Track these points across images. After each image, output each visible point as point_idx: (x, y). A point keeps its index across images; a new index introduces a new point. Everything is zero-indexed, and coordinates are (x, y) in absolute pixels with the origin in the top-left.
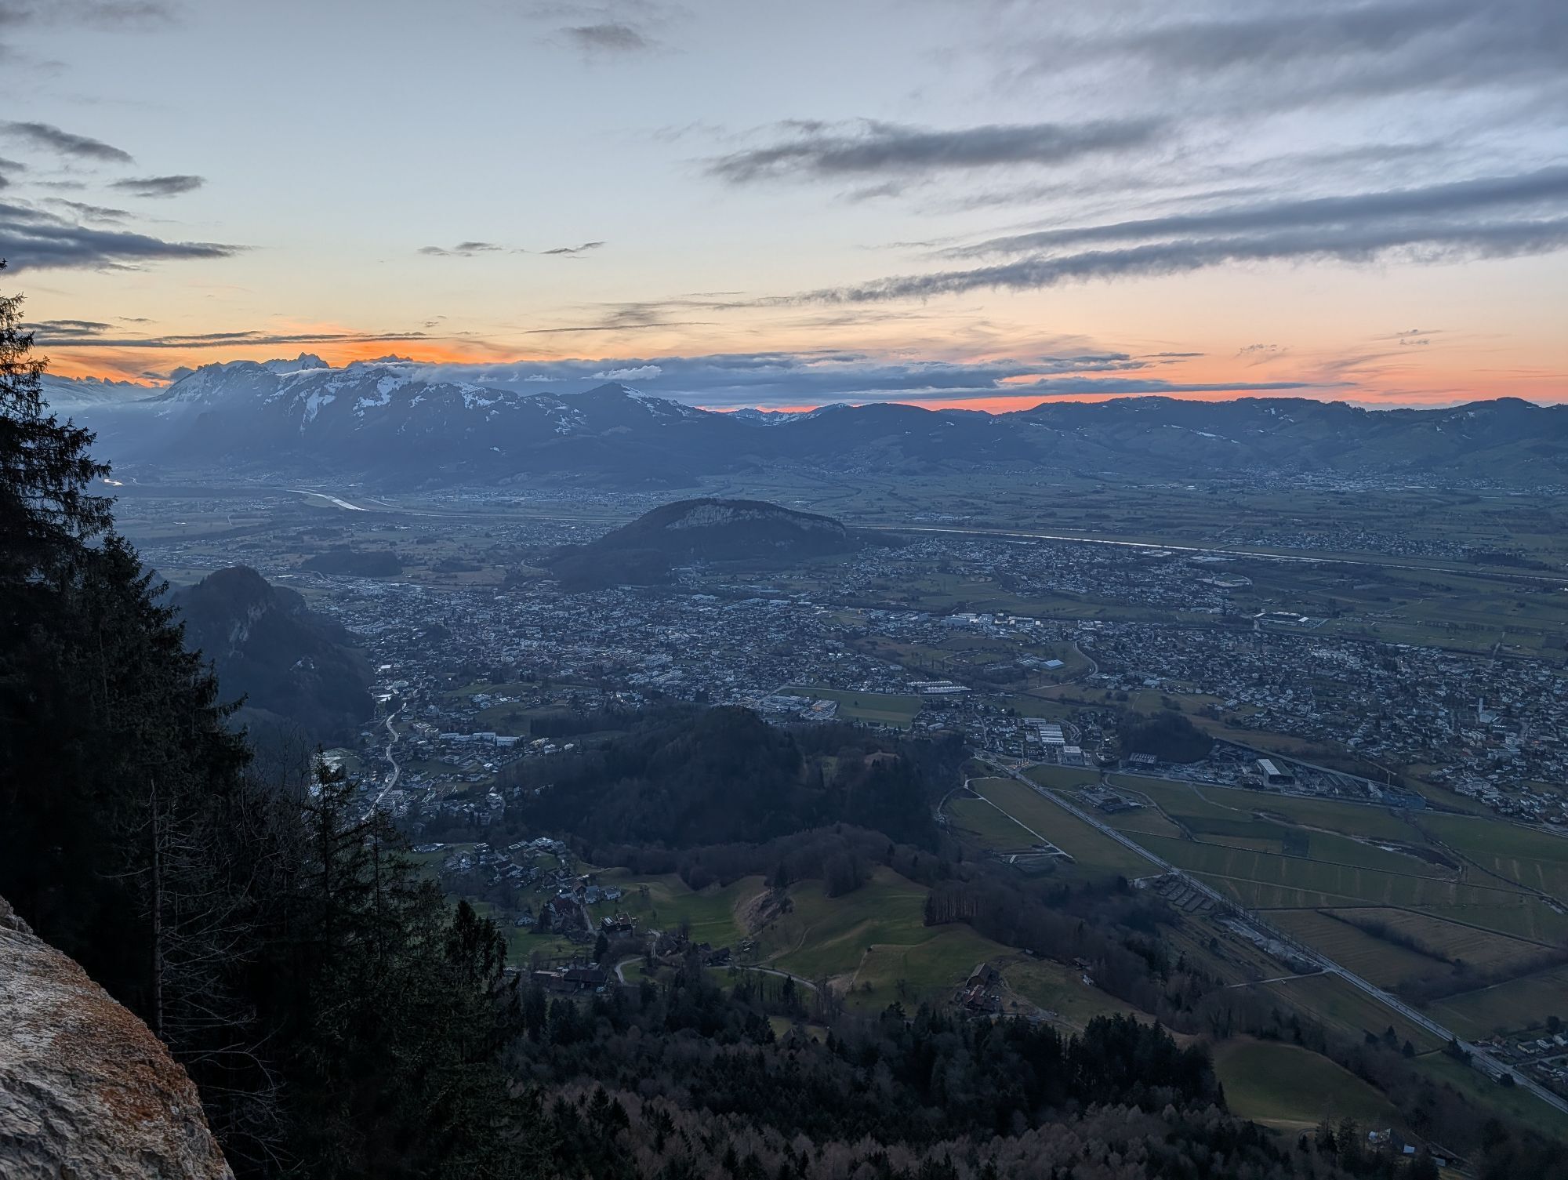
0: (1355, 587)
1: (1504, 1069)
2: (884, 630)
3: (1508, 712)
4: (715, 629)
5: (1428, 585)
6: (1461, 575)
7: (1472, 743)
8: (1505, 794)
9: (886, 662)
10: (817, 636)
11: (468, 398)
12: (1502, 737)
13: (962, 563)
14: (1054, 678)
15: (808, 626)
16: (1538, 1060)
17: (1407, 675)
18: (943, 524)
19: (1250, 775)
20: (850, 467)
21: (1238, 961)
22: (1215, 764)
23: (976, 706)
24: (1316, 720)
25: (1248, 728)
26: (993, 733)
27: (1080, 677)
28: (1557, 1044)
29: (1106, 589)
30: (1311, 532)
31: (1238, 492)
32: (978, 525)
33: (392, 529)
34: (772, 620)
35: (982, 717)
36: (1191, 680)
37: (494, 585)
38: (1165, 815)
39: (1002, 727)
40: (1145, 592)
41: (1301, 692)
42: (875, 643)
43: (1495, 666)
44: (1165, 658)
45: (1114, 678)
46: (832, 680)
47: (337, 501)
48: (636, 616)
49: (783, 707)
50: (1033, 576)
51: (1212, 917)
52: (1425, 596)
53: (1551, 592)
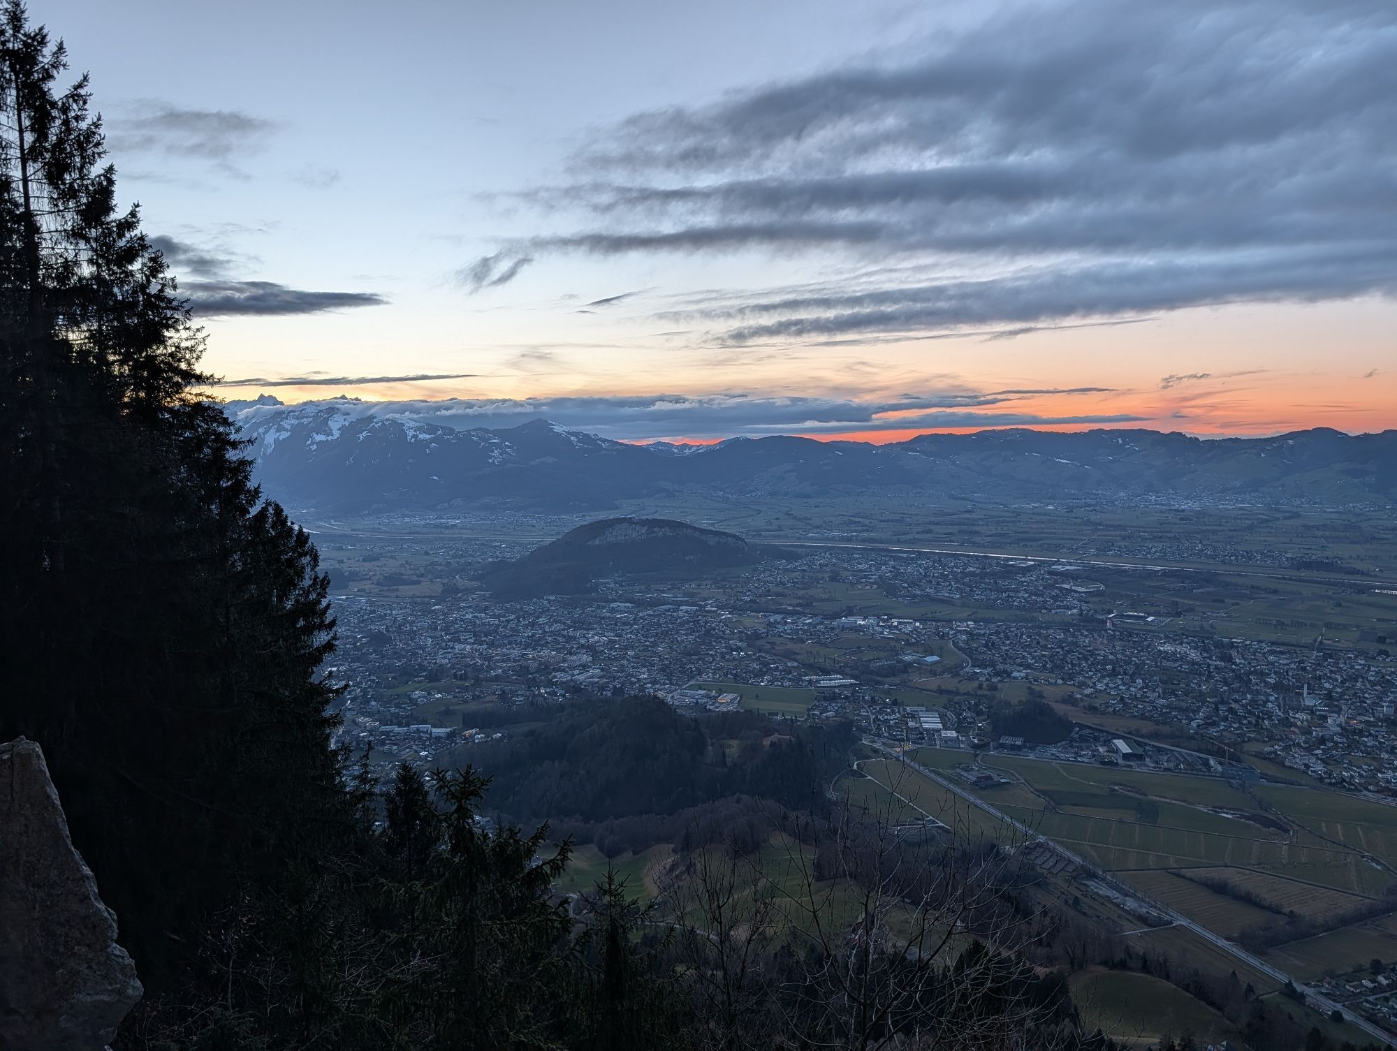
0: (1194, 591)
1: (1335, 1006)
2: (782, 632)
3: (1329, 696)
4: (631, 633)
5: (1258, 588)
6: (1286, 579)
7: (1299, 724)
8: (1329, 767)
9: (784, 660)
10: (722, 638)
11: (411, 433)
12: (1325, 718)
13: (850, 573)
14: (933, 671)
15: (714, 629)
16: (1364, 998)
17: (1241, 666)
18: (833, 539)
19: (1106, 754)
20: (751, 492)
21: (1099, 917)
22: (1074, 744)
23: (863, 697)
24: (1163, 706)
25: (1104, 713)
26: (879, 720)
27: (955, 671)
28: (1380, 984)
29: (977, 595)
30: (1155, 544)
31: (1092, 511)
32: (864, 541)
33: (341, 548)
34: (682, 624)
35: (869, 707)
36: (1052, 672)
37: (433, 597)
38: (1033, 790)
39: (887, 715)
40: (1012, 597)
41: (1150, 681)
42: (774, 644)
43: (1317, 656)
44: (1030, 653)
45: (985, 672)
46: (736, 675)
48: (560, 622)
49: (691, 700)
50: (913, 584)
51: (1075, 878)
52: (1255, 598)
53: (1364, 593)
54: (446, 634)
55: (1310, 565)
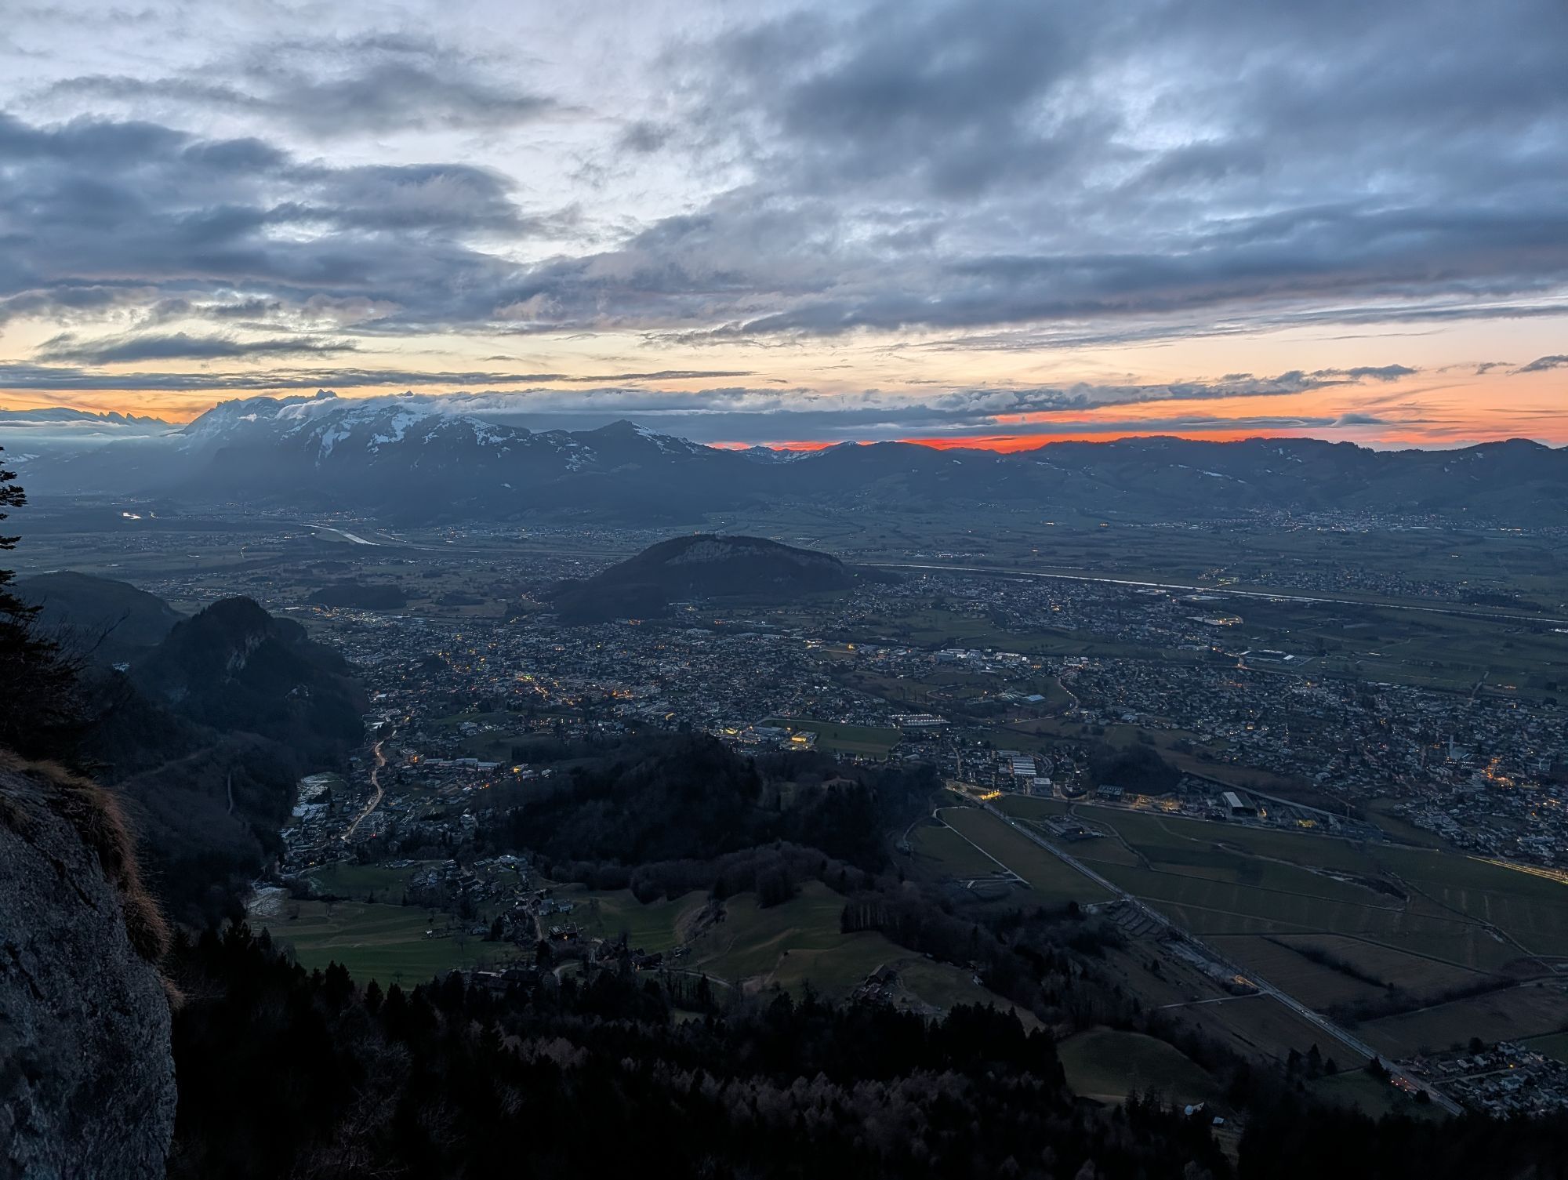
0: (1345, 627)
1: (1421, 1086)
2: (872, 665)
3: (1479, 750)
4: (706, 662)
5: (1419, 624)
6: (1453, 614)
7: (1438, 779)
8: (1464, 829)
9: (870, 696)
10: (805, 670)
11: (481, 435)
12: (1469, 773)
13: (956, 600)
14: (1034, 711)
15: (797, 660)
16: (1456, 1078)
17: (1385, 713)
18: (943, 561)
19: (1214, 808)
20: (855, 505)
21: (1178, 983)
22: (1180, 796)
23: (953, 739)
24: (1287, 755)
25: (1220, 762)
26: (968, 764)
27: (1057, 711)
28: (1476, 1064)
29: (1097, 627)
30: (1309, 572)
31: (1241, 532)
32: (977, 563)
33: (400, 562)
34: (763, 654)
35: (958, 750)
36: (1168, 715)
37: (493, 619)
38: (1125, 844)
39: (976, 759)
40: (1135, 630)
41: (1277, 728)
42: (861, 678)
43: (1473, 704)
44: (1146, 694)
45: (1093, 713)
46: (815, 712)
47: (349, 536)
48: (631, 649)
49: (763, 738)
50: (1025, 613)
51: (1158, 941)
52: (1412, 636)
53: (1542, 632)
54: (506, 660)
55: (1484, 599)
